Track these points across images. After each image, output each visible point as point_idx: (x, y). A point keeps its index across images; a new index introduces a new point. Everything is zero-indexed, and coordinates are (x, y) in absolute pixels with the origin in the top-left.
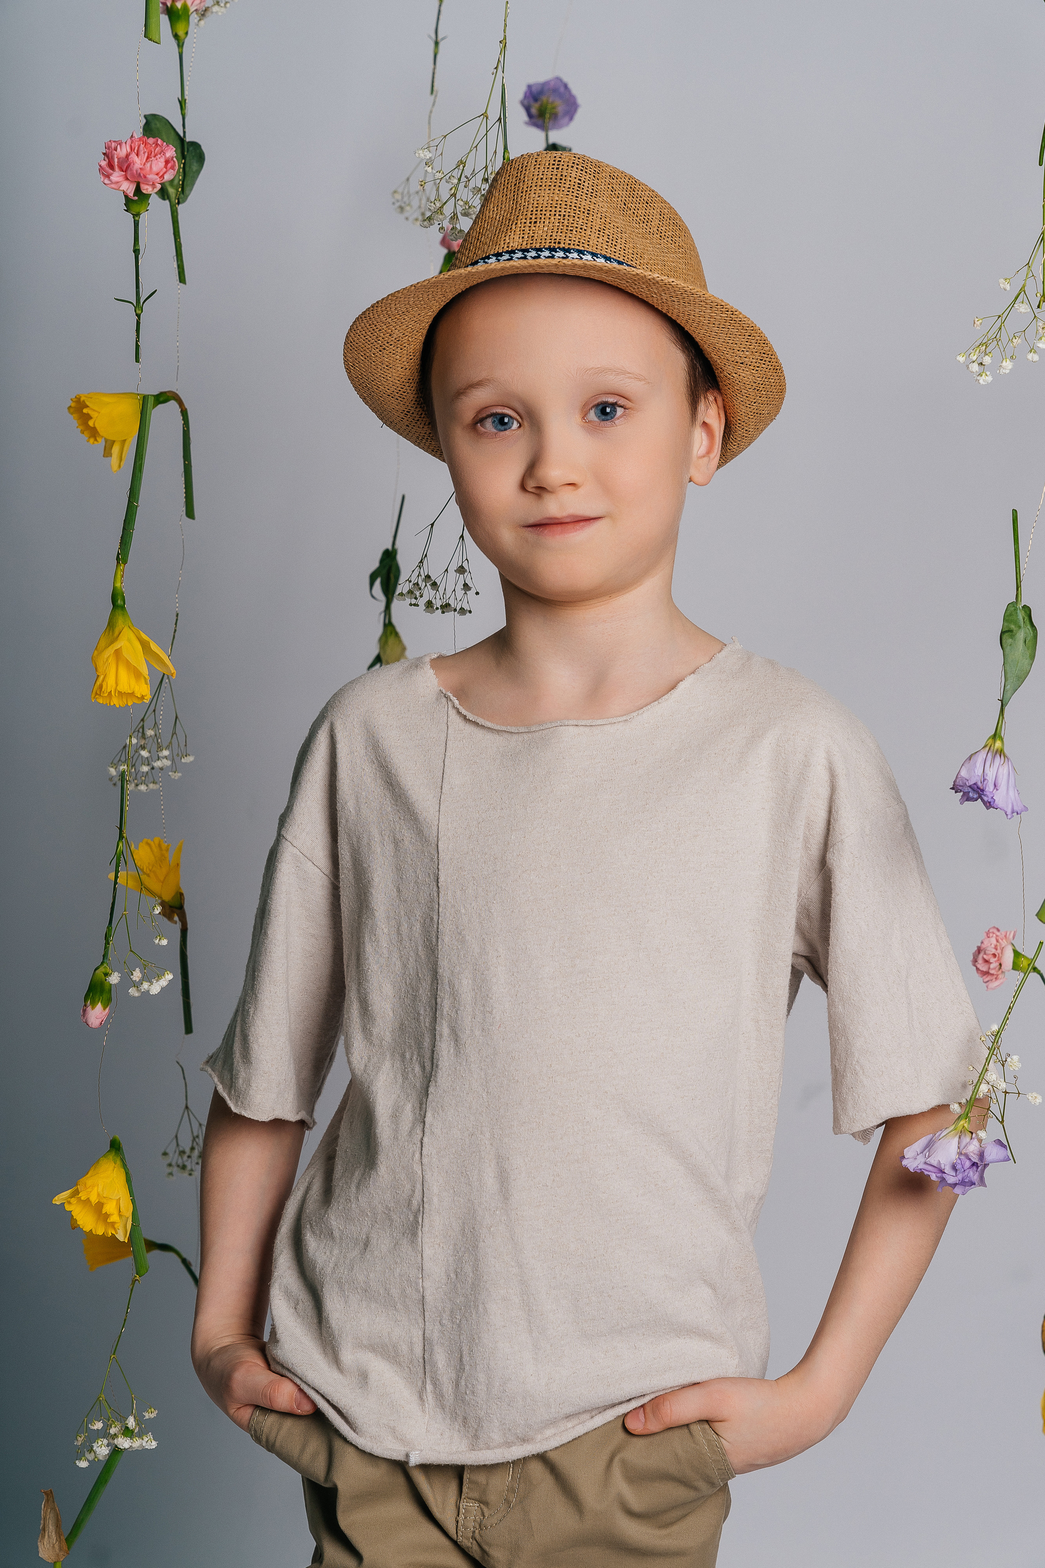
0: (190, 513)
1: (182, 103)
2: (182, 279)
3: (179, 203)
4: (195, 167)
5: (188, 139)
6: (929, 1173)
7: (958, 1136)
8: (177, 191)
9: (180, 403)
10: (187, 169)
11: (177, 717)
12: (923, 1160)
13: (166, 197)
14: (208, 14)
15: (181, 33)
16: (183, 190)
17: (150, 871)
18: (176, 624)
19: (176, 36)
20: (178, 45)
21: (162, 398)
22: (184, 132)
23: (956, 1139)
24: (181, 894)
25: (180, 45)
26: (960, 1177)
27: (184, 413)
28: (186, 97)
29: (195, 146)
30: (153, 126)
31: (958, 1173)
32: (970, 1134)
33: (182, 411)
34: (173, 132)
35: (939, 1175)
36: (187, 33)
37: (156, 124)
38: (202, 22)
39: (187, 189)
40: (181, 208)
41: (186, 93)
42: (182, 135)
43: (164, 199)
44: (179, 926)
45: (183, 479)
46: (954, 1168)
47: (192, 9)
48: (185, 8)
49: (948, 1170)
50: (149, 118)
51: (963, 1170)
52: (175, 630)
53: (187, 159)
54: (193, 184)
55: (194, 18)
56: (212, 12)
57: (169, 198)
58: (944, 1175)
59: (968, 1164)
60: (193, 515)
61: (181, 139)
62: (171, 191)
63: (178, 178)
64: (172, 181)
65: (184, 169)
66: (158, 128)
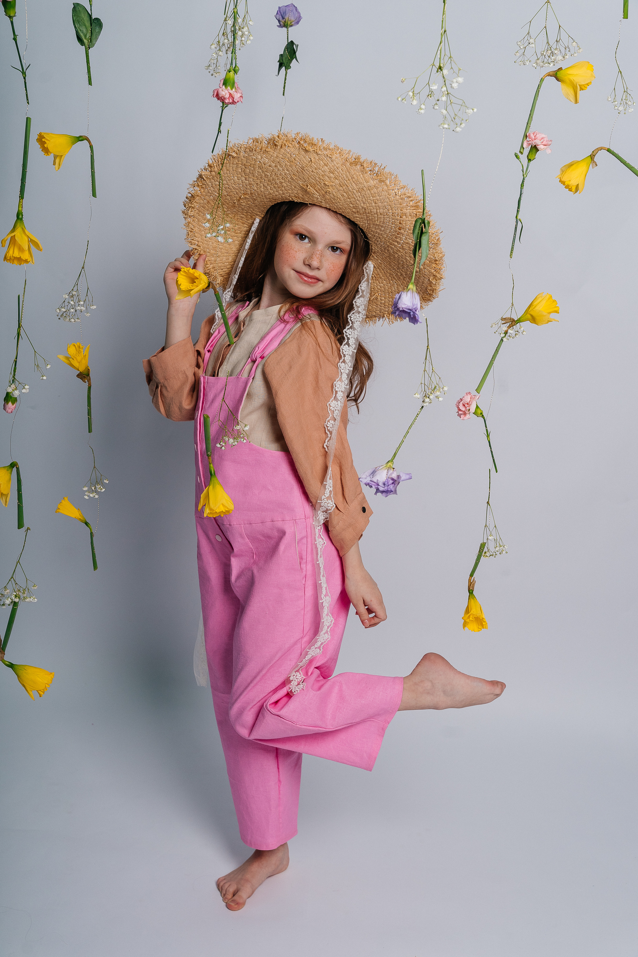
0: (94, 195)
2: (90, 83)
3: (89, 48)
4: (98, 30)
5: (93, 17)
6: (372, 485)
7: (387, 469)
8: (88, 41)
9: (89, 142)
10: (93, 31)
11: (88, 289)
12: (370, 479)
13: (83, 45)
16: (91, 41)
17: (74, 357)
18: (88, 246)
21: (80, 139)
22: (91, 13)
23: (386, 471)
24: (89, 369)
26: (386, 488)
27: (91, 147)
29: (97, 19)
30: (77, 9)
31: (385, 486)
32: (393, 469)
33: (90, 146)
34: (86, 13)
35: (376, 486)
37: (78, 8)
39: (93, 40)
40: (90, 51)
43: (83, 46)
44: (87, 384)
45: (91, 178)
46: (384, 484)
49: (381, 484)
50: (75, 5)
51: (388, 485)
52: (87, 249)
53: (93, 25)
54: (97, 39)
57: (84, 45)
58: (379, 486)
59: (391, 482)
60: (96, 195)
61: (90, 16)
62: (85, 41)
63: (88, 35)
64: (85, 36)
65: (91, 31)
66: (79, 11)
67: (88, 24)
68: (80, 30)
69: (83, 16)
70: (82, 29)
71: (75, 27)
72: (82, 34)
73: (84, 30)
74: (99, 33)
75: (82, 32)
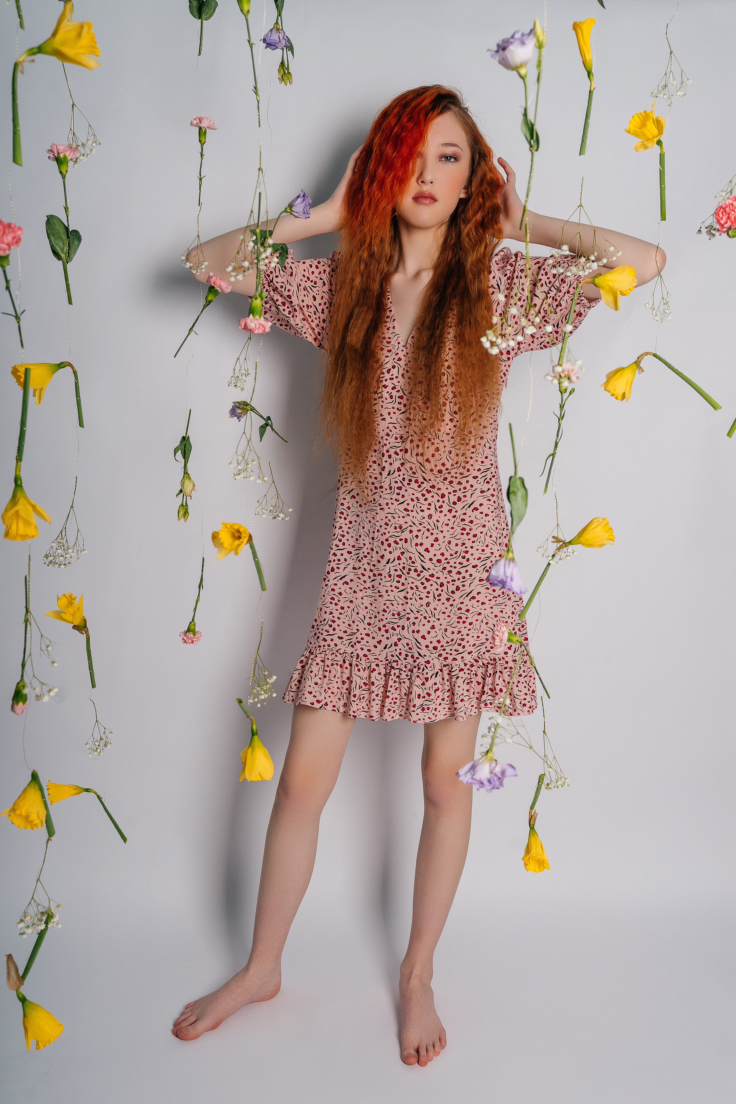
0: (81, 424)
1: (66, 209)
2: (70, 302)
3: (67, 263)
4: (76, 243)
5: (71, 229)
8: (66, 255)
9: (72, 367)
10: (70, 244)
11: (79, 528)
14: (78, 160)
15: (64, 171)
16: (69, 255)
17: (66, 610)
19: (61, 172)
20: (63, 178)
21: (61, 365)
22: (68, 224)
24: (85, 620)
25: (64, 177)
27: (75, 372)
28: (68, 206)
29: (76, 232)
30: (51, 221)
33: (74, 372)
34: (62, 225)
36: (67, 171)
37: (53, 220)
38: (76, 165)
39: (71, 254)
40: (68, 266)
41: (68, 203)
42: (67, 226)
43: (59, 260)
44: (85, 636)
45: (77, 407)
47: (69, 158)
48: (65, 157)
50: (49, 217)
52: (76, 484)
53: (71, 238)
54: (75, 252)
55: (71, 163)
56: (80, 160)
57: (61, 260)
60: (83, 425)
61: (67, 229)
62: (63, 256)
63: (66, 249)
64: (62, 250)
65: (69, 244)
66: (54, 223)
67: (64, 236)
68: (56, 244)
69: (58, 227)
70: (58, 243)
71: (50, 241)
72: (58, 248)
73: (61, 245)
74: (78, 246)
75: (59, 246)
